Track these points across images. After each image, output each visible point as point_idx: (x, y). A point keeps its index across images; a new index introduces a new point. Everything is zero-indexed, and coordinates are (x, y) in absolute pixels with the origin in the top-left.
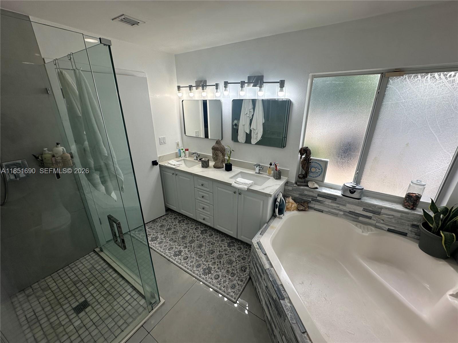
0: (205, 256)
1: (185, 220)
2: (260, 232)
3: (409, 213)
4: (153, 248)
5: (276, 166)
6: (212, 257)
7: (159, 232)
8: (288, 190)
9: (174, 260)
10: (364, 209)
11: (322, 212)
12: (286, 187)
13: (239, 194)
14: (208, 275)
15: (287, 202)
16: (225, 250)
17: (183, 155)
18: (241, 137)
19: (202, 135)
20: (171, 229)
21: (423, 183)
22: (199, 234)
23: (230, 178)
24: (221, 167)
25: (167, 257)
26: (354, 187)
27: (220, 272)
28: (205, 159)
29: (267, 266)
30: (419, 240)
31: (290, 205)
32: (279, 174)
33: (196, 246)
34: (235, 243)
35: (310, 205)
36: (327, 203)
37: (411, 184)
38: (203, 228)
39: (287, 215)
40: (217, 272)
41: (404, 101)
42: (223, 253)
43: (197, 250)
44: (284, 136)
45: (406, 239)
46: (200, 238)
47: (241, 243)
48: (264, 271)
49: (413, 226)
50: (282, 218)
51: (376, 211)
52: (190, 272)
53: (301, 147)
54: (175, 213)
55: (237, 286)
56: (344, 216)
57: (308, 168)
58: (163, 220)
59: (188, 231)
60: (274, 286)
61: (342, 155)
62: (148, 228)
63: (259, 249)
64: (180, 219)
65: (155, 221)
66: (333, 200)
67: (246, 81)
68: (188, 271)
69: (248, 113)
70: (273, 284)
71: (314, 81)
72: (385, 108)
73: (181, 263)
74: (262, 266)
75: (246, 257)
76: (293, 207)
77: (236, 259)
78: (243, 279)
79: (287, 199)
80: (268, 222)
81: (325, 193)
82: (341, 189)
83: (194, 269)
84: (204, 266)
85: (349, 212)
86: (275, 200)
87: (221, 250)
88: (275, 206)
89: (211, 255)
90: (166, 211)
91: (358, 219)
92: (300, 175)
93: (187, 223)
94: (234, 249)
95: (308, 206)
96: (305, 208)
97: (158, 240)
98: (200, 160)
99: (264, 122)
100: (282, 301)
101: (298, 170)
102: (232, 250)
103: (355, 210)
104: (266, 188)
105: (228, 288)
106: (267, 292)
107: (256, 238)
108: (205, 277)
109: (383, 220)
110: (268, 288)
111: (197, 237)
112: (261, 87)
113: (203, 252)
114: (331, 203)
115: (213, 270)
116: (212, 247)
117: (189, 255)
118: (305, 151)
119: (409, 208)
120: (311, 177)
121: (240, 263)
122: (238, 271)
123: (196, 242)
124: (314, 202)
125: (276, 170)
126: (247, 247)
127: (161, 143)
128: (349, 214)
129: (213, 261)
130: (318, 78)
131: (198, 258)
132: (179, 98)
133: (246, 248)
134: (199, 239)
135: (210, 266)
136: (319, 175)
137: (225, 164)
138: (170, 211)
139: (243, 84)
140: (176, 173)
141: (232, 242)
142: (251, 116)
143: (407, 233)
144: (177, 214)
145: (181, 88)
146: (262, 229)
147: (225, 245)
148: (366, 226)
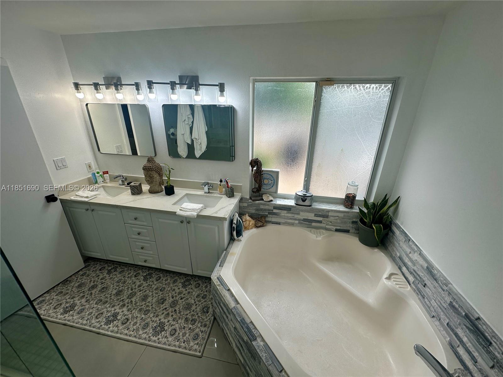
0: (154, 309)
1: (117, 267)
2: (219, 264)
3: (349, 212)
4: (69, 323)
5: (227, 182)
6: (163, 307)
7: (76, 296)
8: (244, 207)
9: (107, 330)
10: (315, 214)
11: (280, 224)
12: (241, 204)
13: (188, 222)
14: (160, 334)
15: (244, 220)
16: (180, 293)
17: (100, 180)
18: (182, 150)
19: (128, 151)
20: (97, 286)
21: (357, 184)
22: (141, 282)
23: (172, 205)
24: (160, 191)
25: (94, 329)
26: (305, 196)
27: (177, 323)
28: (134, 183)
29: (232, 304)
30: (358, 233)
31: (248, 223)
32: (232, 192)
33: (139, 300)
34: (192, 280)
35: (268, 219)
36: (283, 215)
37: (349, 186)
38: (146, 271)
39: (247, 235)
40: (172, 325)
41: (336, 109)
42: (177, 298)
43: (141, 304)
44: (231, 145)
45: (350, 235)
46: (143, 287)
47: (199, 278)
48: (230, 311)
49: (353, 222)
50: (241, 240)
51: (324, 214)
52: (134, 339)
53: (251, 159)
54: (101, 262)
55: (201, 334)
56: (299, 224)
57: (260, 180)
58: (82, 275)
59: (124, 282)
60: (244, 326)
61: (291, 164)
62: (56, 295)
63: (221, 285)
64: (110, 268)
65: (67, 281)
66: (288, 210)
67: (178, 82)
68: (131, 338)
69: (187, 120)
70: (242, 325)
71: (255, 86)
72: (322, 116)
73: (119, 331)
74: (226, 305)
75: (207, 294)
76: (251, 225)
77: (195, 300)
78: (206, 323)
79: (244, 217)
80: (227, 248)
81: (280, 205)
82: (294, 199)
83: (139, 333)
84: (153, 323)
85: (302, 219)
86: (231, 222)
87: (175, 295)
88: (231, 229)
89: (162, 306)
90: (84, 262)
91: (311, 225)
92: (253, 189)
93: (122, 271)
94: (191, 289)
95: (266, 221)
96: (263, 223)
97: (76, 308)
98: (128, 184)
99: (207, 130)
100: (254, 343)
101: (251, 185)
102: (188, 290)
103: (308, 217)
104: (219, 210)
105: (189, 341)
106: (236, 334)
107: (215, 273)
108: (157, 338)
109: (331, 222)
110: (236, 329)
111: (138, 287)
112: (197, 90)
113: (150, 304)
114: (287, 213)
115: (167, 325)
116: (162, 294)
117: (130, 316)
118: (256, 163)
119: (348, 207)
120: (265, 189)
121: (200, 303)
122: (199, 315)
123: (139, 294)
124: (270, 215)
125: (228, 187)
126: (207, 281)
127: (58, 168)
128: (303, 222)
129: (166, 313)
130: (259, 83)
131: (143, 316)
132: (81, 100)
133: (206, 283)
134: (142, 289)
135: (163, 320)
136: (272, 186)
137: (165, 187)
138: (92, 260)
139: (173, 85)
140: (92, 207)
141: (188, 280)
142: (190, 123)
143: (349, 230)
144: (104, 262)
145: (81, 86)
146: (221, 259)
147: (179, 287)
148: (318, 231)
